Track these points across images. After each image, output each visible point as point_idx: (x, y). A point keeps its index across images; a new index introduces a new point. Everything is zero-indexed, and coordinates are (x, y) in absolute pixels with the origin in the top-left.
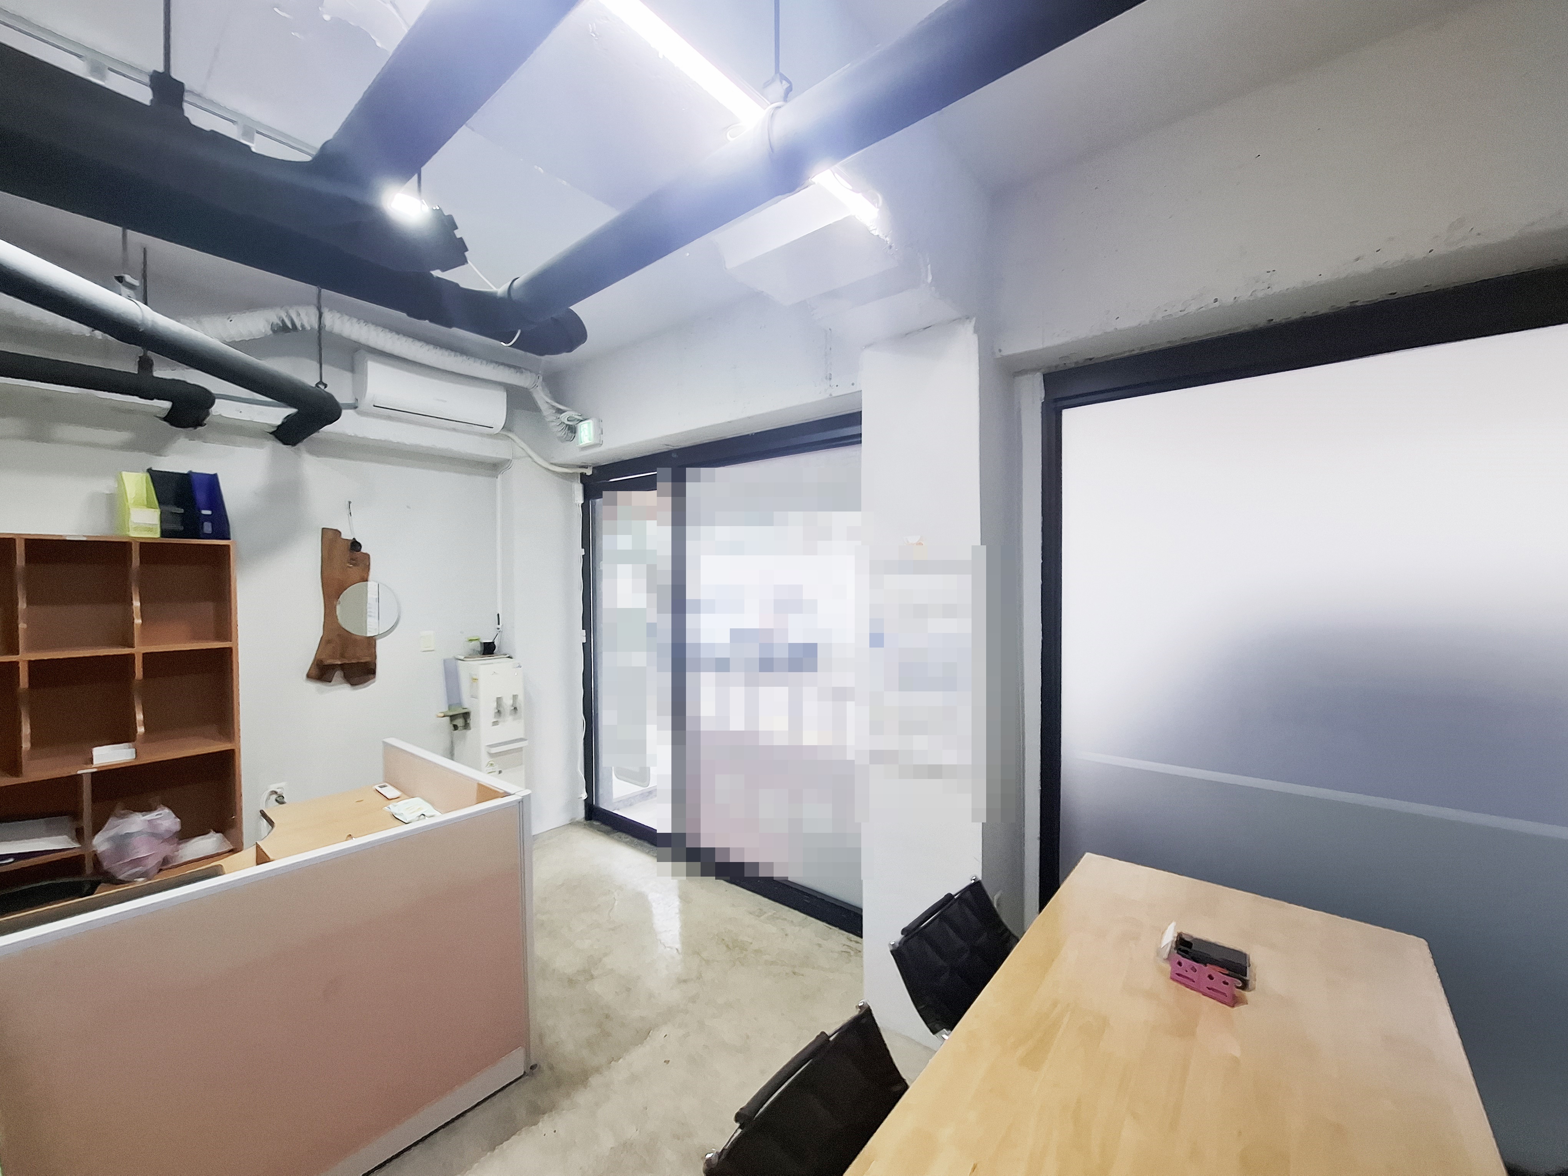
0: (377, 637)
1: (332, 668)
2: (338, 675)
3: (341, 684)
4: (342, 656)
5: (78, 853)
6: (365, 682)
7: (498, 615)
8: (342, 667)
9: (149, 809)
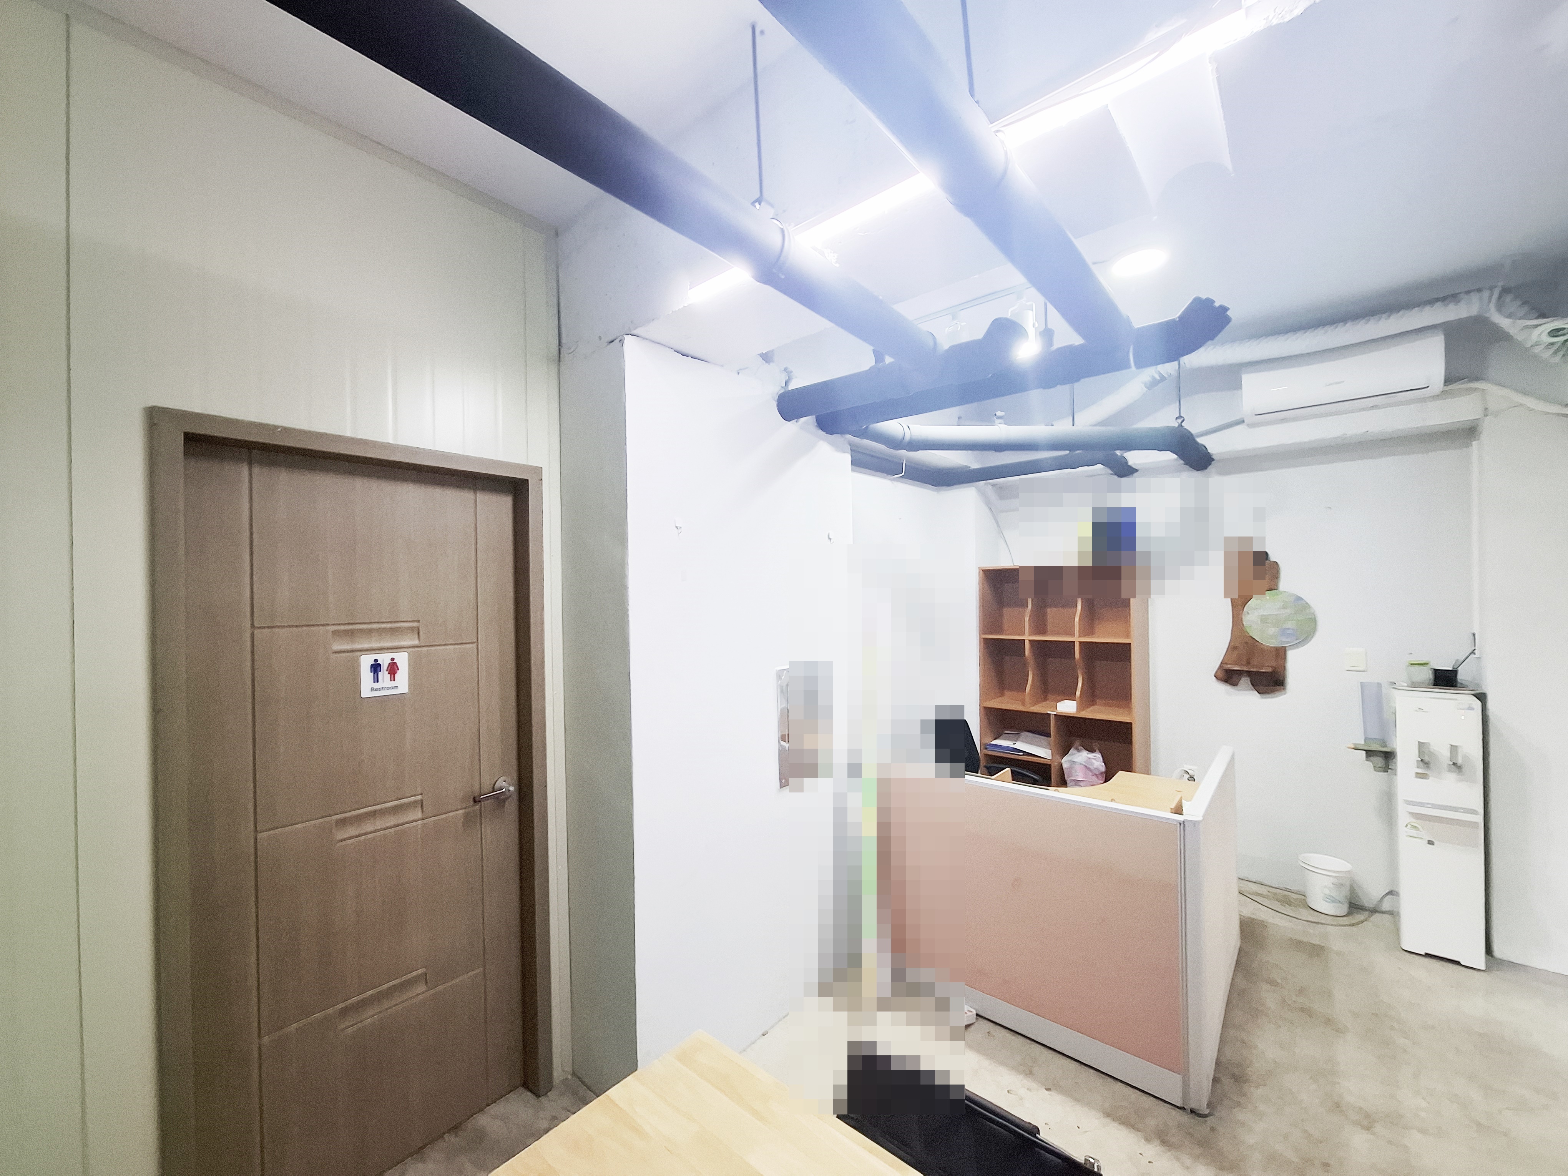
0: (1287, 648)
1: (1240, 673)
2: (1245, 681)
3: (1249, 690)
4: (1248, 663)
5: (1048, 762)
6: (1273, 691)
7: (1474, 635)
8: (1249, 674)
9: (1092, 751)
